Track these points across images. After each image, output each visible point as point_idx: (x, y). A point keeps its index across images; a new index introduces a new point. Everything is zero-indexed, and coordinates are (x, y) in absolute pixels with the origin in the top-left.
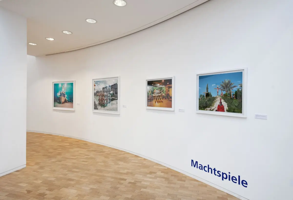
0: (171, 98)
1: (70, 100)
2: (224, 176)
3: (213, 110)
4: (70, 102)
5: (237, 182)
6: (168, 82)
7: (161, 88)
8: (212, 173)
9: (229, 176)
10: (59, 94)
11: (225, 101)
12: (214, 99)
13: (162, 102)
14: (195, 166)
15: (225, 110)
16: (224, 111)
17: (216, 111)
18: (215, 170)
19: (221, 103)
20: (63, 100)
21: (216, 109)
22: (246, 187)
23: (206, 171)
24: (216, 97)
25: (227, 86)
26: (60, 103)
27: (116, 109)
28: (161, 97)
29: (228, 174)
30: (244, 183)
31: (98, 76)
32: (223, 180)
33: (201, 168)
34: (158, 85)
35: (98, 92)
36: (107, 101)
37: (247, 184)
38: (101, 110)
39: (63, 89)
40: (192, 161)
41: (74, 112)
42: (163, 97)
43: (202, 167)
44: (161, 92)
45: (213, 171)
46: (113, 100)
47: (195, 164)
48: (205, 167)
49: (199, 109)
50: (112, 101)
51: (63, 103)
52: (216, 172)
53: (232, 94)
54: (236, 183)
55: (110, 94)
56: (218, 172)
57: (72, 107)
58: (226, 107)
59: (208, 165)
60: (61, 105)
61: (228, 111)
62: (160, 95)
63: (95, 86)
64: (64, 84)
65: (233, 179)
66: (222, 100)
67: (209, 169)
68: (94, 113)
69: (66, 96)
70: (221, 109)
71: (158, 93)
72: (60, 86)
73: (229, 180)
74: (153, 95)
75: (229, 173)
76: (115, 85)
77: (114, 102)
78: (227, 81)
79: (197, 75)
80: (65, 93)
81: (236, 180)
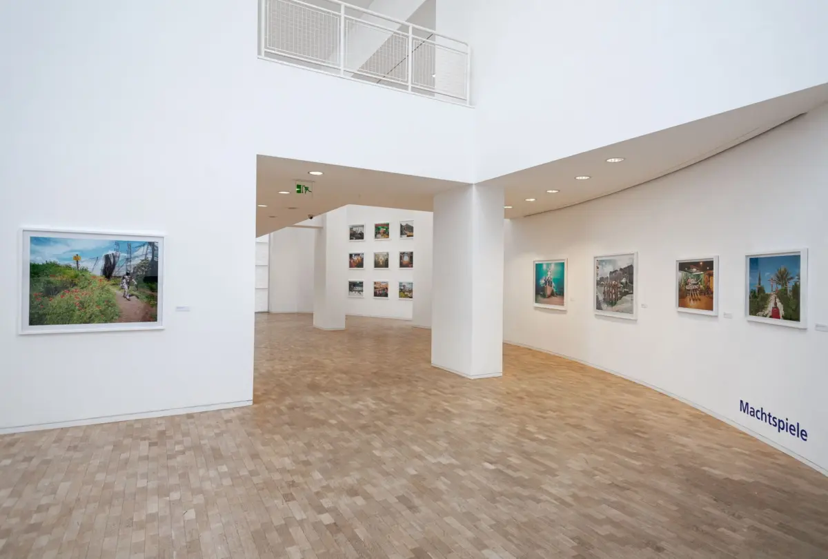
0: (712, 293)
1: (560, 292)
2: (781, 425)
3: (766, 316)
4: (560, 295)
5: (796, 433)
6: (708, 266)
7: (699, 275)
8: (766, 421)
9: (787, 424)
10: (542, 282)
11: (781, 301)
12: (768, 296)
13: (700, 300)
14: (744, 412)
15: (781, 315)
16: (779, 318)
17: (770, 317)
18: (770, 416)
19: (776, 304)
20: (548, 292)
21: (770, 314)
22: (805, 440)
23: (759, 419)
24: (770, 295)
25: (782, 278)
26: (544, 296)
27: (630, 311)
28: (698, 292)
29: (785, 422)
30: (803, 434)
31: (602, 252)
32: (779, 431)
33: (752, 413)
34: (695, 270)
35: (602, 279)
36: (616, 295)
37: (806, 436)
38: (608, 312)
39: (549, 273)
40: (741, 401)
41: (564, 312)
42: (701, 292)
43: (754, 412)
44: (698, 284)
45: (767, 418)
46: (626, 293)
47: (744, 407)
48: (758, 411)
49: (750, 314)
50: (625, 295)
51: (549, 297)
52: (771, 419)
53: (788, 289)
54: (794, 434)
55: (622, 283)
56: (774, 418)
57: (562, 304)
58: (782, 312)
59: (762, 409)
60: (546, 300)
61: (785, 318)
62: (696, 287)
63: (598, 268)
64: (551, 264)
65: (791, 429)
66: (777, 300)
67: (762, 414)
68: (596, 316)
69: (553, 284)
70: (775, 315)
71: (694, 284)
72: (544, 267)
73: (787, 431)
74: (687, 288)
75: (787, 419)
76: (628, 267)
77: (627, 297)
78: (783, 270)
79: (747, 256)
80: (552, 280)
81: (794, 430)
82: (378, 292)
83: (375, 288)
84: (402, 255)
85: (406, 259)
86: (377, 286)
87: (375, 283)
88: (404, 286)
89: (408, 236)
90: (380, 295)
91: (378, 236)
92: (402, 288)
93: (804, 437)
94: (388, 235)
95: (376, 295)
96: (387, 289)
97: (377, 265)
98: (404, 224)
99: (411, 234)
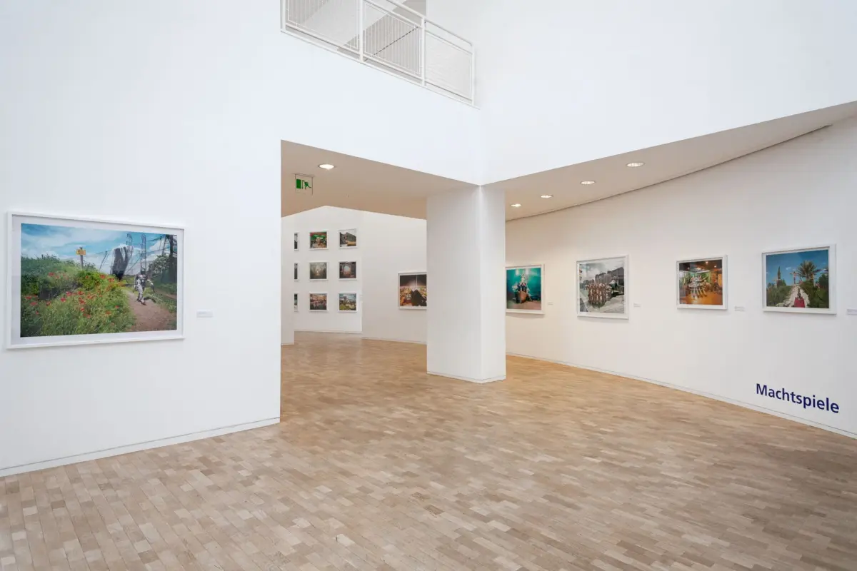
0: (721, 289)
1: (536, 297)
2: (806, 402)
3: (788, 306)
4: (536, 299)
5: (825, 407)
6: (716, 265)
7: (703, 275)
8: (788, 400)
9: (814, 400)
10: (515, 287)
11: (806, 292)
12: (789, 289)
13: (706, 296)
14: (762, 393)
15: (806, 304)
16: (804, 307)
17: (793, 306)
18: (793, 394)
19: (799, 294)
20: (523, 297)
21: (793, 304)
22: (837, 412)
23: (780, 399)
24: (792, 287)
25: (807, 271)
26: (518, 301)
27: (622, 311)
28: (703, 289)
29: (812, 398)
30: (834, 408)
31: (588, 256)
32: (805, 407)
33: (771, 395)
34: (699, 269)
35: (587, 282)
36: (604, 297)
37: (838, 408)
38: (596, 313)
39: (523, 279)
40: (758, 385)
41: (541, 316)
42: (708, 289)
43: (773, 393)
44: (703, 281)
45: (790, 397)
46: (615, 295)
47: (762, 390)
48: (778, 392)
49: (767, 305)
50: (615, 296)
51: (523, 302)
52: (795, 397)
53: (815, 281)
54: (823, 409)
55: (611, 285)
56: (798, 397)
57: (539, 308)
58: (807, 301)
59: (783, 389)
60: (519, 304)
61: (810, 306)
62: (701, 284)
63: (581, 272)
64: (524, 270)
65: (819, 404)
66: (801, 291)
67: (784, 394)
68: (580, 317)
69: (528, 289)
70: (799, 303)
71: (698, 282)
72: (517, 273)
73: (814, 406)
74: (690, 286)
75: (814, 396)
76: (618, 269)
77: (617, 298)
78: (807, 263)
79: (763, 254)
80: (527, 286)
81: (823, 405)
82: (315, 305)
83: (311, 301)
84: (342, 265)
85: (347, 269)
86: (314, 299)
87: (311, 295)
88: (345, 298)
89: (349, 245)
90: (317, 308)
91: (314, 245)
92: (343, 299)
93: (834, 409)
94: (326, 244)
95: (312, 308)
96: (325, 301)
97: (313, 276)
98: (344, 233)
99: (353, 243)
